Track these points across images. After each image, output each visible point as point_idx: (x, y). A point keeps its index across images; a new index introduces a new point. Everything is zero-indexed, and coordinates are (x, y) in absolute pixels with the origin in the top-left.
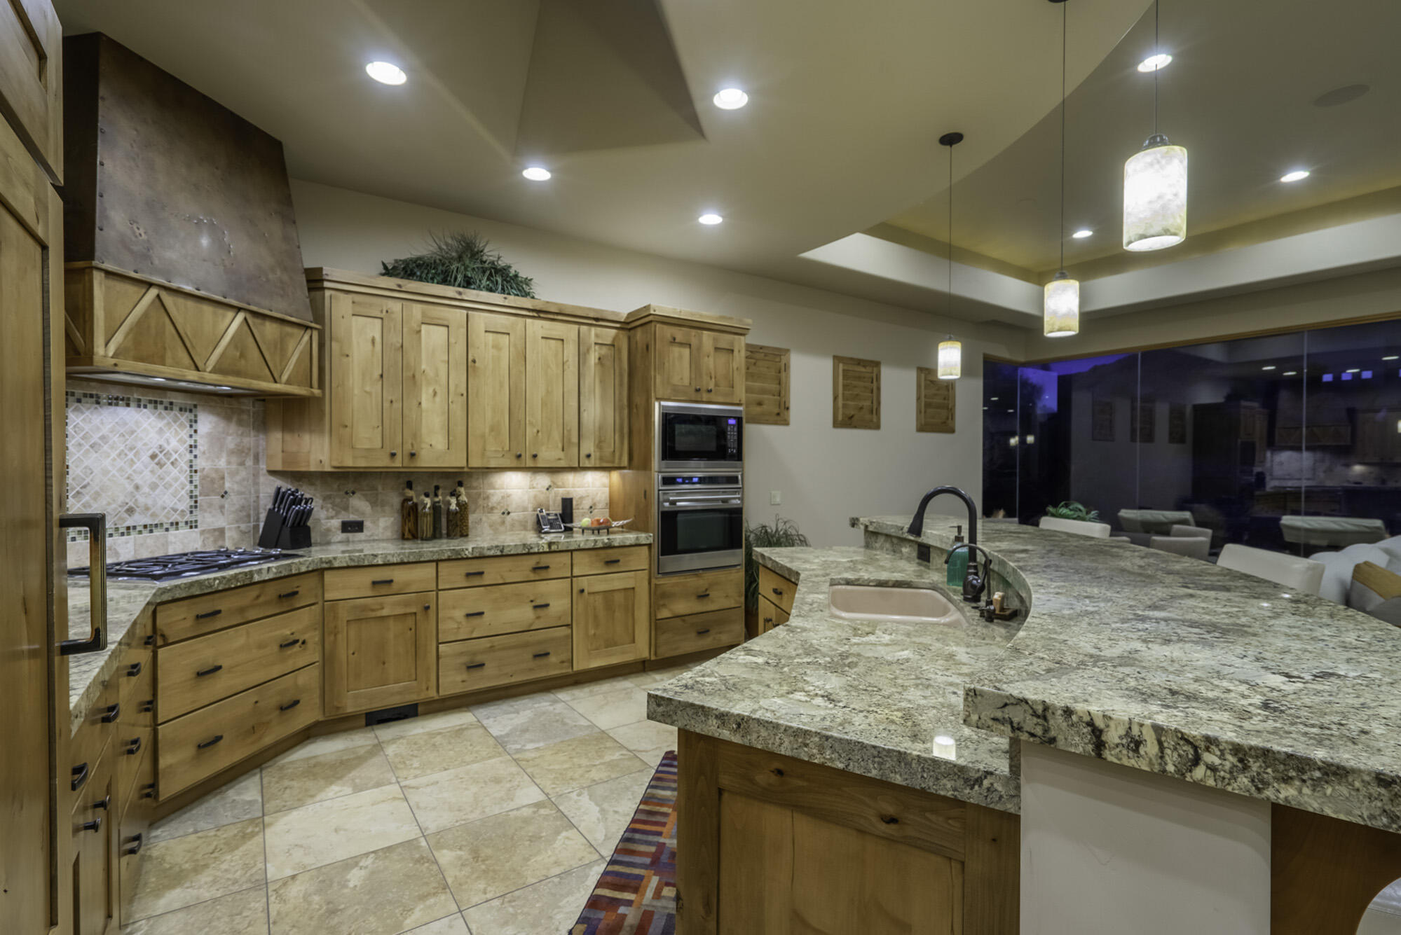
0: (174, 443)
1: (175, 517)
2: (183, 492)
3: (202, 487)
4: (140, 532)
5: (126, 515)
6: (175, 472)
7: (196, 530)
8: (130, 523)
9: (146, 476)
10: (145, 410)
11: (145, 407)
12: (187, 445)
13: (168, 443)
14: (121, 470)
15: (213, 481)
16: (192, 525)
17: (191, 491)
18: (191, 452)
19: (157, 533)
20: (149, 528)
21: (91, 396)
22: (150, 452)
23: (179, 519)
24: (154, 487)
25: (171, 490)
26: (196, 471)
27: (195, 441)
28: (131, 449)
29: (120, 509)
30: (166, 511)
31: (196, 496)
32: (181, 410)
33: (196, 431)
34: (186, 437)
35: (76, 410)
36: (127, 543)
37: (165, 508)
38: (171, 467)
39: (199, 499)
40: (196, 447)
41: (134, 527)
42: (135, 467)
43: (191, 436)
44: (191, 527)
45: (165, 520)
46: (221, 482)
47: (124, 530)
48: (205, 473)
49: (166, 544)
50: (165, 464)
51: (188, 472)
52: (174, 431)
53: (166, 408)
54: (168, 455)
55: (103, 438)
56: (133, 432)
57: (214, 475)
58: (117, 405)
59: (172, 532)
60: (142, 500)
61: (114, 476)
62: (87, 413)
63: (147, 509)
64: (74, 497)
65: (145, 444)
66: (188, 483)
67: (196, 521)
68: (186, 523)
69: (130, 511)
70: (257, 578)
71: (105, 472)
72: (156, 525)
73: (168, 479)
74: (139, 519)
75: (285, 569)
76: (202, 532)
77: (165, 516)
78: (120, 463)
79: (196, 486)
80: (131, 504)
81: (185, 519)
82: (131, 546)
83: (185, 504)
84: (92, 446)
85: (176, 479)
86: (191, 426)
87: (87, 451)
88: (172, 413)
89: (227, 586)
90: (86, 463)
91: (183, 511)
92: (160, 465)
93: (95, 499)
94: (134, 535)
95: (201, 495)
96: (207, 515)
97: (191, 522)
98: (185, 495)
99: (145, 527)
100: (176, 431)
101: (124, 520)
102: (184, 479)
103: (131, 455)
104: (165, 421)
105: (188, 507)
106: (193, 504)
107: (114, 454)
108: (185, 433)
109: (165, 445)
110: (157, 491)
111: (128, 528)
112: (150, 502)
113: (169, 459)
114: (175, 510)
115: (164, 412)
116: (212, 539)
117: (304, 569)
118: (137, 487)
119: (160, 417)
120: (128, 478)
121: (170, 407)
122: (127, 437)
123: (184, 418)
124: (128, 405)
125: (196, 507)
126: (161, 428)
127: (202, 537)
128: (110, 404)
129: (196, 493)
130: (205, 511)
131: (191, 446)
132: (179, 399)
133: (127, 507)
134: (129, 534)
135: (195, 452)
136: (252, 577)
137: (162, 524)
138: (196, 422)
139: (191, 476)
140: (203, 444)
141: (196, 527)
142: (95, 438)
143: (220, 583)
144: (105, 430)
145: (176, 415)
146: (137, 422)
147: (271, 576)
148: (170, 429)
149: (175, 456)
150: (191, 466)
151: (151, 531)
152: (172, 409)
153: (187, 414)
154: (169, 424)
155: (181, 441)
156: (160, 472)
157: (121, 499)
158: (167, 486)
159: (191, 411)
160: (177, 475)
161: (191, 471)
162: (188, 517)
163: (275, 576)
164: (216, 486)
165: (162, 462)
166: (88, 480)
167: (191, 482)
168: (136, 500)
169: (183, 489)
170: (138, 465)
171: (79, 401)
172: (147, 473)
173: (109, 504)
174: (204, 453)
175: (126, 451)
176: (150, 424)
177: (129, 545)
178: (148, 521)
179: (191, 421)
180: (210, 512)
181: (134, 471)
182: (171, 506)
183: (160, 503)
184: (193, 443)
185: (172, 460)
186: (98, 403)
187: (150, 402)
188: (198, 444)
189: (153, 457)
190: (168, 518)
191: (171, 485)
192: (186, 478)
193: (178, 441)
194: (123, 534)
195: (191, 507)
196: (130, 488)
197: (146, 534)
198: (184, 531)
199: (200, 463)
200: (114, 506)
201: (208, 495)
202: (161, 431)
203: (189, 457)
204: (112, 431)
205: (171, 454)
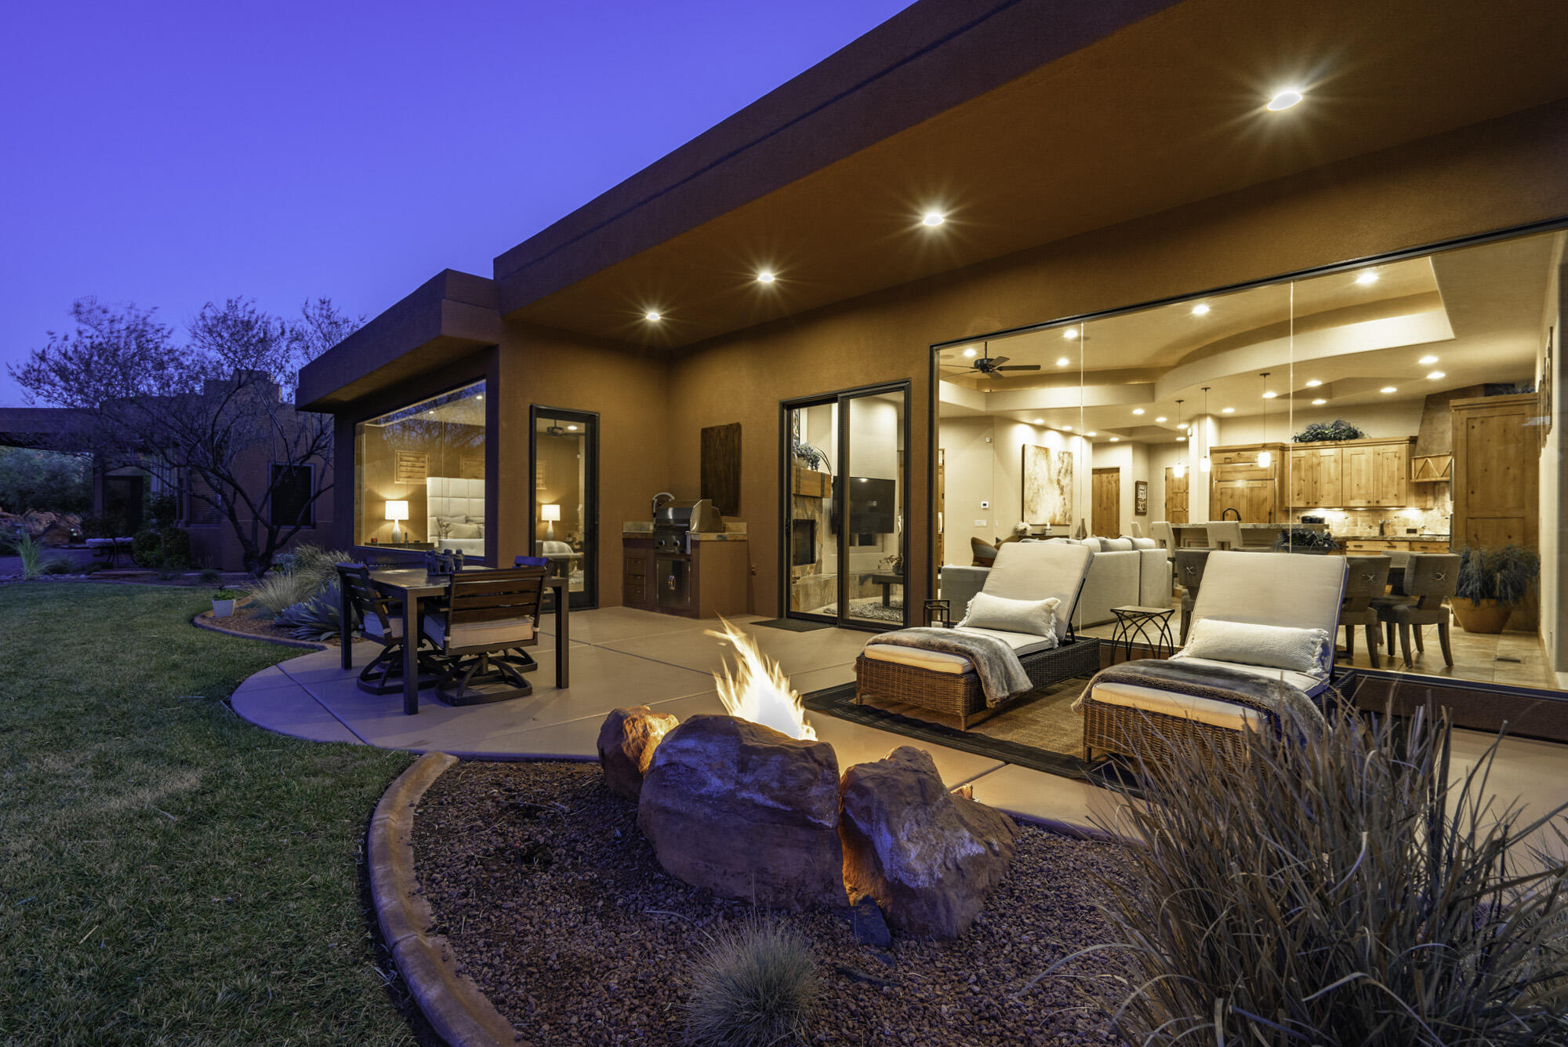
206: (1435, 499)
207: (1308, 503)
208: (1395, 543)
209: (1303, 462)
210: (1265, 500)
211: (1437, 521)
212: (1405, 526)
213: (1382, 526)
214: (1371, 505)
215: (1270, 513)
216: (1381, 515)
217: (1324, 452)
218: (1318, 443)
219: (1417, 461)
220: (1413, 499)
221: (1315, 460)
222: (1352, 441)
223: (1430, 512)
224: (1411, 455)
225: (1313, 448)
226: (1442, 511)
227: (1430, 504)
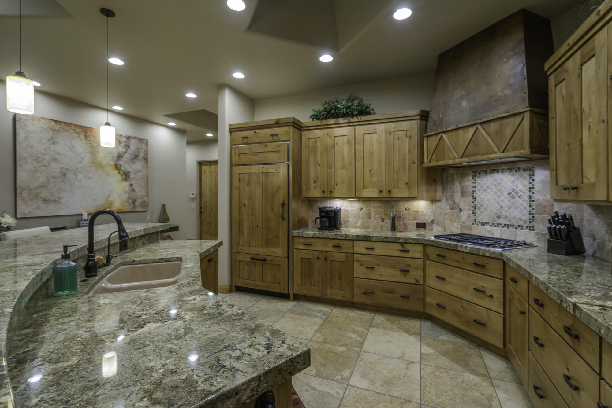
0: (520, 187)
1: (521, 223)
2: (525, 211)
3: (538, 209)
4: (503, 227)
5: (497, 219)
6: (521, 201)
7: (533, 231)
8: (499, 222)
9: (506, 203)
10: (506, 173)
11: (506, 172)
12: (528, 187)
13: (517, 187)
14: (495, 199)
15: (544, 207)
16: (531, 229)
17: (530, 211)
18: (530, 191)
19: (511, 229)
20: (508, 226)
21: (484, 171)
22: (508, 192)
23: (523, 224)
24: (510, 207)
25: (519, 210)
26: (533, 201)
27: (533, 185)
28: (499, 190)
29: (494, 216)
30: (516, 219)
31: (533, 214)
32: (524, 170)
33: (533, 180)
34: (528, 184)
35: (479, 177)
36: (497, 230)
37: (515, 218)
38: (518, 199)
39: (535, 215)
40: (533, 188)
41: (501, 224)
42: (501, 198)
43: (530, 183)
44: (530, 230)
45: (515, 224)
46: (551, 207)
47: (496, 225)
48: (539, 202)
49: (516, 235)
50: (515, 197)
51: (528, 201)
52: (520, 181)
53: (516, 171)
54: (517, 193)
55: (488, 187)
56: (500, 183)
57: (545, 203)
58: (493, 173)
59: (519, 230)
60: (504, 213)
61: (492, 202)
62: (482, 178)
63: (506, 217)
64: (478, 209)
65: (506, 188)
66: (528, 207)
67: (533, 227)
68: (527, 227)
69: (499, 217)
70: (459, 249)
71: (489, 200)
72: (511, 225)
73: (517, 204)
74: (502, 221)
75: (475, 251)
76: (537, 234)
77: (515, 222)
78: (494, 196)
79: (533, 209)
80: (499, 214)
81: (527, 225)
82: (499, 232)
83: (526, 217)
84: (484, 190)
85: (521, 205)
86: (530, 178)
87: (482, 192)
88: (519, 173)
89: (446, 247)
90: (482, 196)
91: (525, 221)
92: (513, 197)
93: (485, 211)
94: (500, 228)
95: (536, 213)
96: (540, 225)
97: (530, 227)
98: (526, 213)
99: (505, 225)
100: (521, 181)
101: (496, 220)
102: (526, 205)
103: (499, 193)
104: (515, 177)
105: (528, 219)
106: (531, 217)
107: (492, 193)
108: (526, 182)
109: (516, 188)
110: (511, 210)
111: (498, 224)
112: (508, 214)
113: (517, 195)
114: (521, 220)
115: (515, 173)
116: (543, 239)
117: (487, 255)
118: (502, 207)
119: (513, 175)
120: (498, 203)
121: (518, 170)
122: (497, 185)
123: (526, 174)
124: (498, 172)
125: (533, 220)
126: (513, 180)
127: (537, 236)
128: (491, 173)
129: (534, 212)
130: (539, 223)
131: (530, 188)
132: (523, 165)
133: (497, 215)
134: (498, 227)
135: (533, 191)
136: (457, 248)
137: (513, 226)
138: (533, 175)
139: (530, 204)
140: (538, 186)
141: (533, 230)
142: (485, 187)
143: (444, 245)
144: (488, 184)
145: (522, 174)
146: (502, 179)
147: (467, 251)
148: (518, 180)
149: (521, 193)
150: (530, 198)
151: (508, 228)
152: (519, 171)
153: (528, 172)
154: (517, 178)
155: (524, 186)
156: (513, 201)
157: (495, 212)
158: (517, 208)
159: (530, 170)
160: (523, 203)
161: (530, 201)
162: (528, 224)
163: (469, 252)
164: (547, 209)
165: (514, 196)
166: (482, 203)
167: (530, 206)
168: (501, 213)
169: (525, 209)
170: (502, 198)
171: (480, 173)
172: (506, 201)
173: (490, 213)
174: (539, 191)
175: (497, 192)
176: (508, 179)
177: (498, 231)
178: (507, 223)
179: (530, 175)
180: (543, 224)
181: (501, 200)
182: (519, 217)
183: (513, 215)
184: (531, 186)
185: (519, 195)
186: (486, 173)
187: (508, 169)
188: (535, 187)
189: (509, 194)
190: (517, 223)
191: (518, 207)
192: (527, 204)
193: (522, 186)
194: (495, 226)
195: (530, 219)
196: (499, 207)
197: (506, 228)
198: (525, 231)
199: (536, 197)
200: (492, 214)
201: (541, 214)
202: (513, 182)
203: (528, 193)
204: (491, 184)
205: (518, 192)
206: (444, 189)
207: (324, 192)
208: (408, 247)
209: (319, 144)
210: (279, 188)
211: (446, 214)
212: (415, 219)
213: (393, 219)
214: (383, 195)
215: (283, 204)
216: (392, 207)
217: (339, 131)
218: (332, 121)
219: (429, 139)
220: (424, 188)
221: (330, 141)
222: (364, 118)
223: (438, 204)
224: (424, 133)
225: (327, 127)
226: (450, 202)
227: (439, 194)
